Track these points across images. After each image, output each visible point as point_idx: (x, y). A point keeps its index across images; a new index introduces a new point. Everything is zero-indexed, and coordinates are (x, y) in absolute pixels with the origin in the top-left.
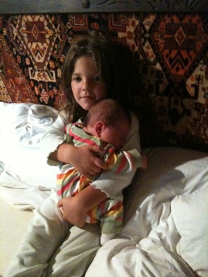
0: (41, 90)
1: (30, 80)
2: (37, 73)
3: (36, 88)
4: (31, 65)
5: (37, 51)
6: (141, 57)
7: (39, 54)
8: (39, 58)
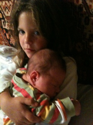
0: (10, 36)
1: (3, 29)
2: (7, 24)
3: (7, 35)
4: (3, 18)
5: (6, 8)
6: (84, 10)
7: (7, 10)
8: (8, 13)
